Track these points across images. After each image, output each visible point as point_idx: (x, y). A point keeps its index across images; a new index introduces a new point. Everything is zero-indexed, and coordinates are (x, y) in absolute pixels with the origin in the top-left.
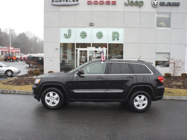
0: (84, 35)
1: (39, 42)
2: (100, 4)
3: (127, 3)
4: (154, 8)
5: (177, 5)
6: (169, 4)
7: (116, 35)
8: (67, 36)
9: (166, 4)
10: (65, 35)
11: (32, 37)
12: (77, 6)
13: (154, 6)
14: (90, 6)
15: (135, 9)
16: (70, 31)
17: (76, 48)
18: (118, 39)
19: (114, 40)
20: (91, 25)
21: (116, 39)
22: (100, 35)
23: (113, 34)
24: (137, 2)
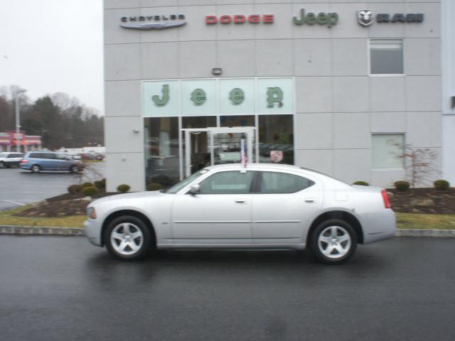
0: (199, 97)
1: (87, 118)
2: (237, 23)
3: (299, 19)
4: (362, 29)
5: (416, 19)
6: (399, 19)
7: (275, 96)
8: (160, 102)
9: (391, 18)
10: (155, 98)
11: (69, 106)
12: (182, 30)
13: (364, 23)
14: (212, 29)
15: (319, 32)
16: (166, 89)
17: (181, 130)
18: (281, 105)
19: (270, 106)
20: (217, 73)
21: (276, 104)
22: (237, 97)
23: (268, 93)
24: (322, 15)
